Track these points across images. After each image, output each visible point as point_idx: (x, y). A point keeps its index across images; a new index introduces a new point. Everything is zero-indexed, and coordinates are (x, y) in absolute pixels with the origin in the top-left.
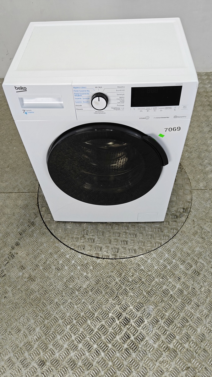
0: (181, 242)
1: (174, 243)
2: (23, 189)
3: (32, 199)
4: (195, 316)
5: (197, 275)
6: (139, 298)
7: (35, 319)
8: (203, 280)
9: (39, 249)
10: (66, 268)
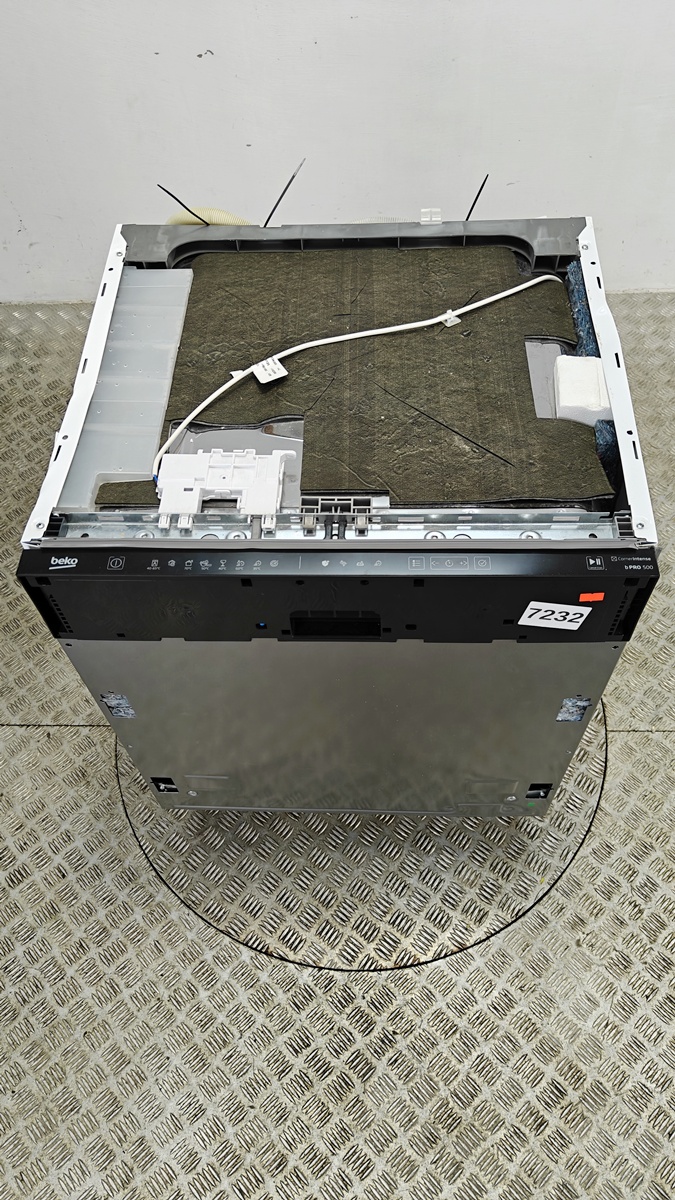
0: (564, 918)
1: (544, 921)
2: (69, 711)
3: (100, 750)
4: (598, 1180)
5: (612, 1034)
6: (428, 1107)
7: (105, 1168)
8: (629, 1053)
9: (122, 927)
10: (203, 995)
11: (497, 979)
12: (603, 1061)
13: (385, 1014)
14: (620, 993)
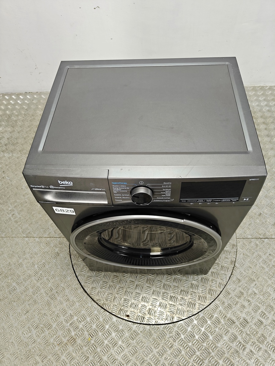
0: (225, 306)
1: (217, 307)
11: (202, 329)
12: (239, 359)
13: (163, 341)
14: (245, 334)
